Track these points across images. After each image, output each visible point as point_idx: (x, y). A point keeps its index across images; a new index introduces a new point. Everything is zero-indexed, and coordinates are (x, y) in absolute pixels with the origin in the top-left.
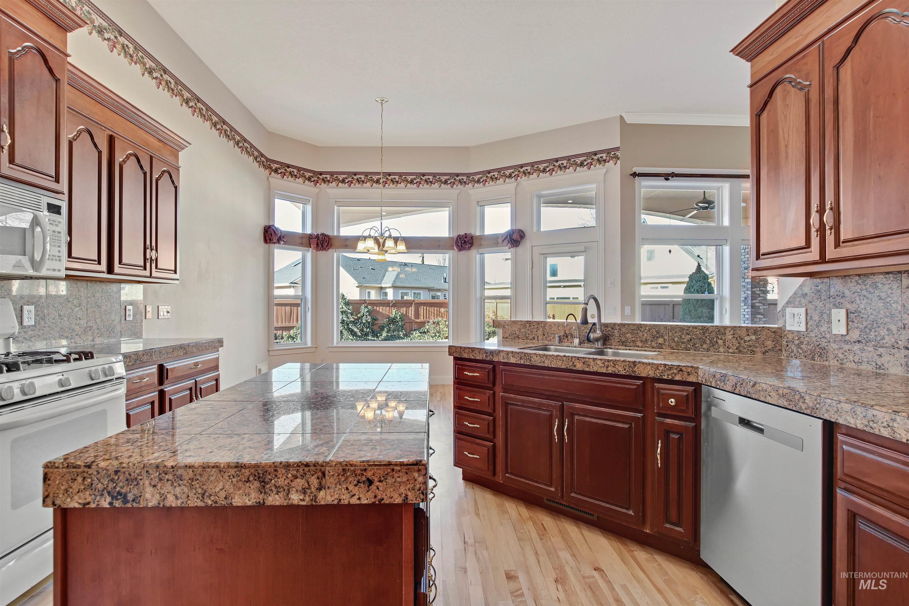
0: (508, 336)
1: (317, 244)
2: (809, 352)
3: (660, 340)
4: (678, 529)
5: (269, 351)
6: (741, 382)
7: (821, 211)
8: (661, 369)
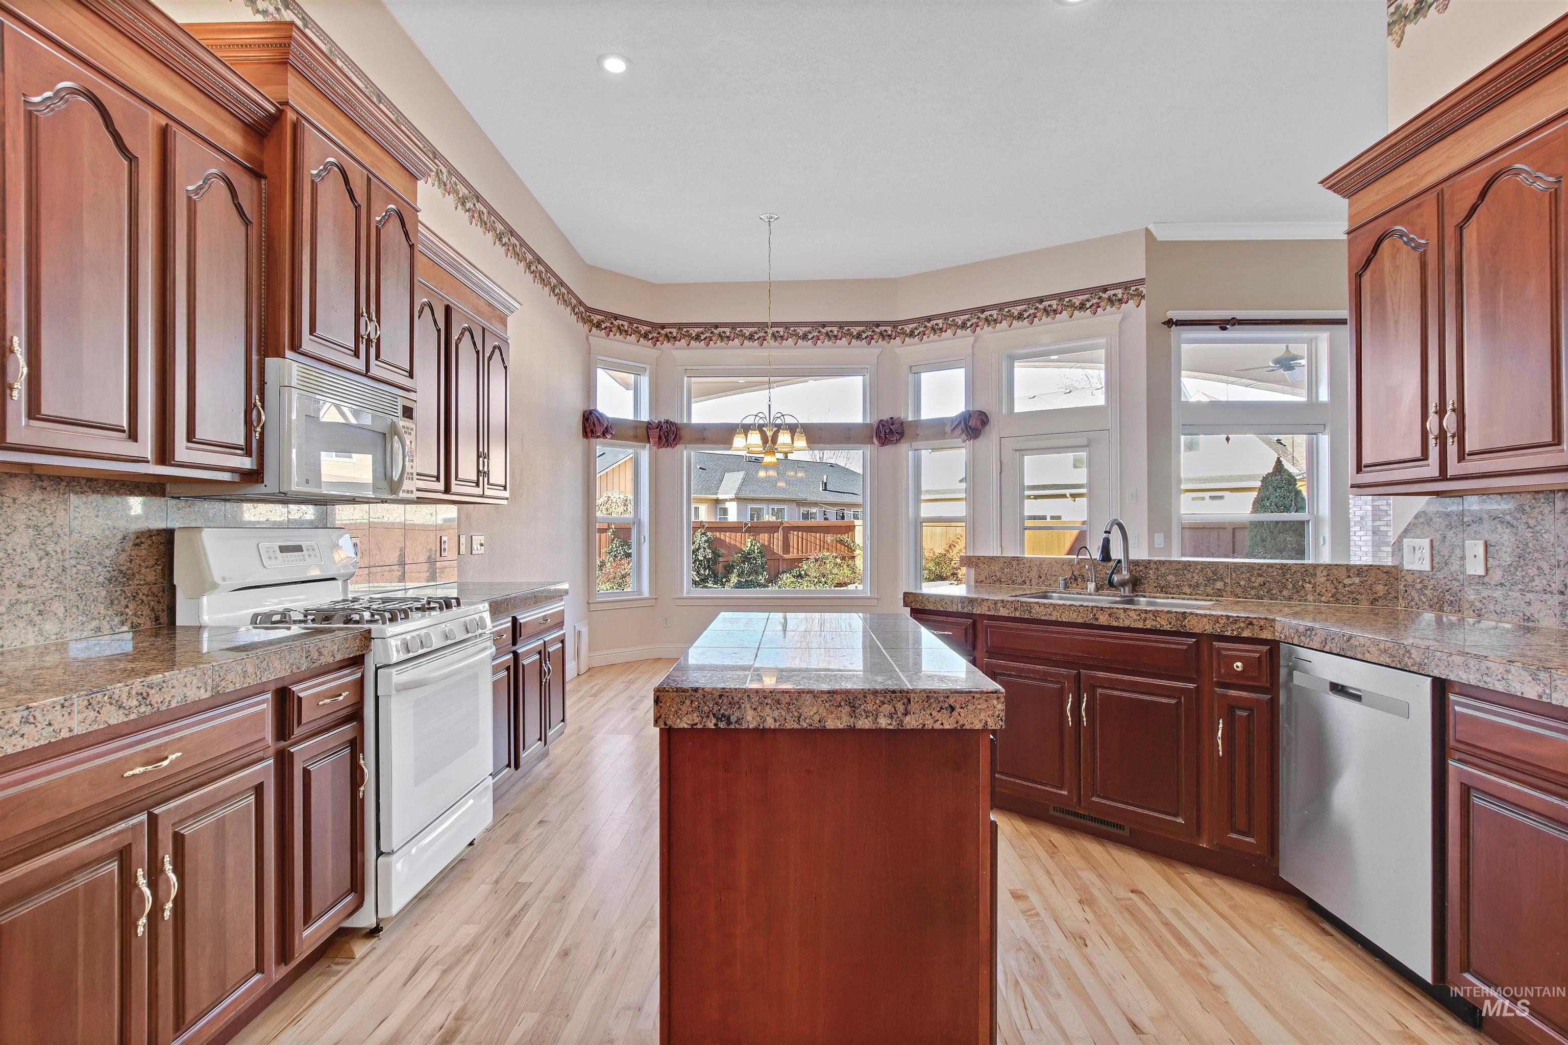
0: (983, 579)
1: (660, 437)
2: (1436, 600)
3: (1219, 585)
4: (1247, 839)
5: (588, 603)
6: (1332, 637)
7: (1441, 412)
8: (1222, 622)
